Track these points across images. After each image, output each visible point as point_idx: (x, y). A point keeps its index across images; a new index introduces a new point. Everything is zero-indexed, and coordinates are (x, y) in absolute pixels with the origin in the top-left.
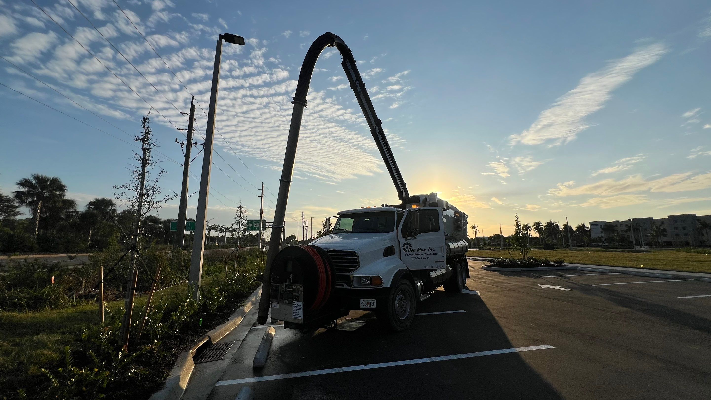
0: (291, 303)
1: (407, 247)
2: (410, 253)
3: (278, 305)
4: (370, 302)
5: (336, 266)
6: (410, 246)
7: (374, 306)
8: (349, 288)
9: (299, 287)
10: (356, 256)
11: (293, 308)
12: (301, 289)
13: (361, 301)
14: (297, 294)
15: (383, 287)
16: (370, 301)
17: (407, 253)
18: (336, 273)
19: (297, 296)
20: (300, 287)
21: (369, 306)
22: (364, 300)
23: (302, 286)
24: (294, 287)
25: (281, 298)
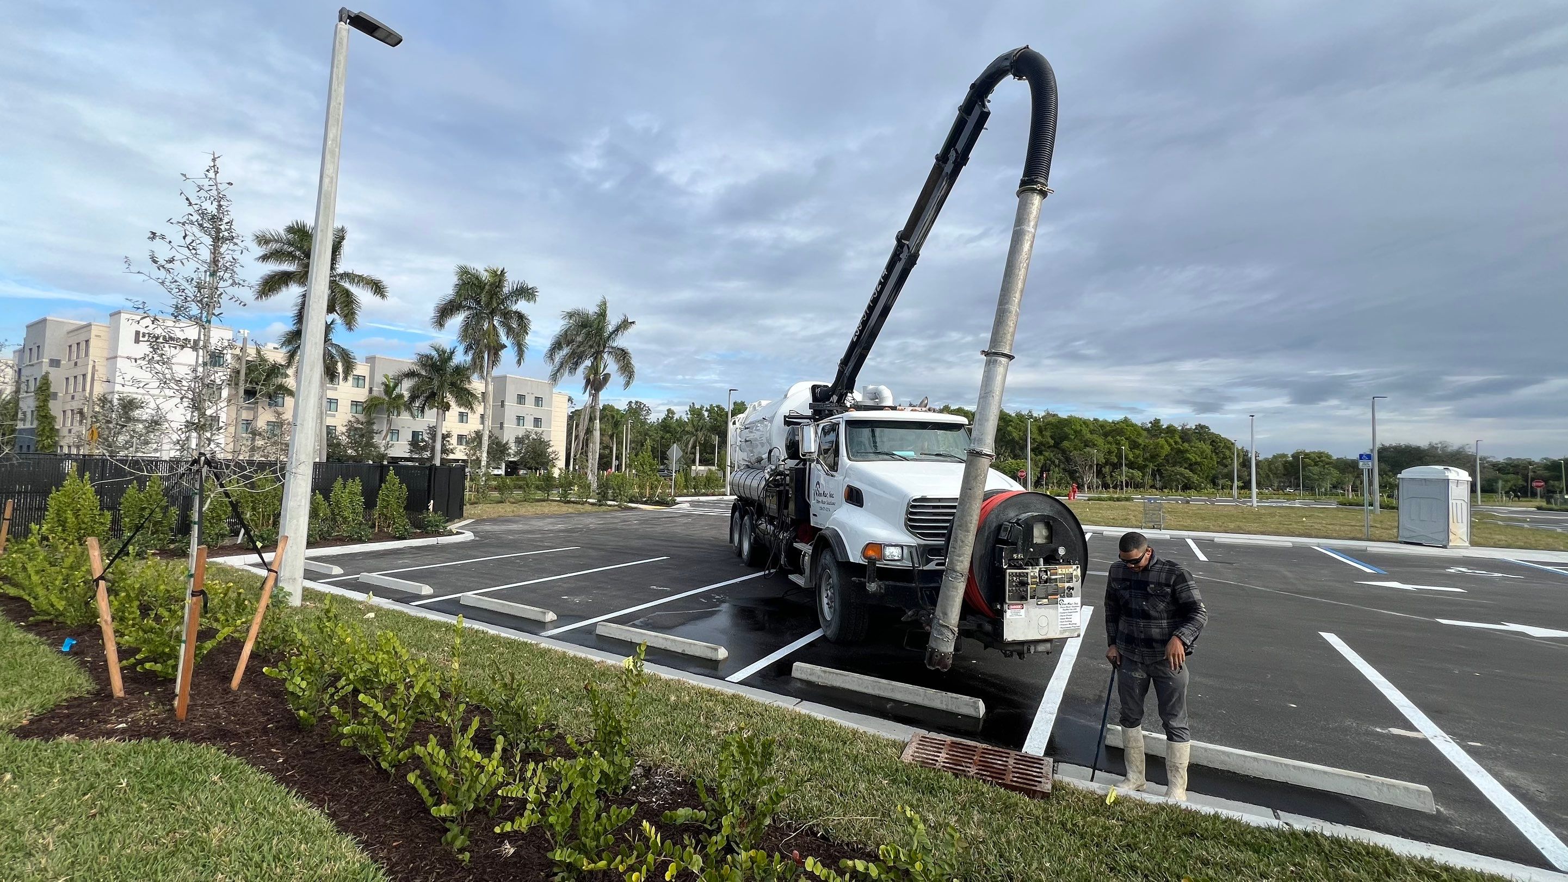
0: (1055, 604)
3: (1023, 611)
9: (1071, 570)
11: (1060, 610)
12: (1075, 573)
14: (1067, 585)
19: (1070, 588)
20: (1075, 570)
23: (1077, 567)
24: (1059, 571)
25: (1032, 597)
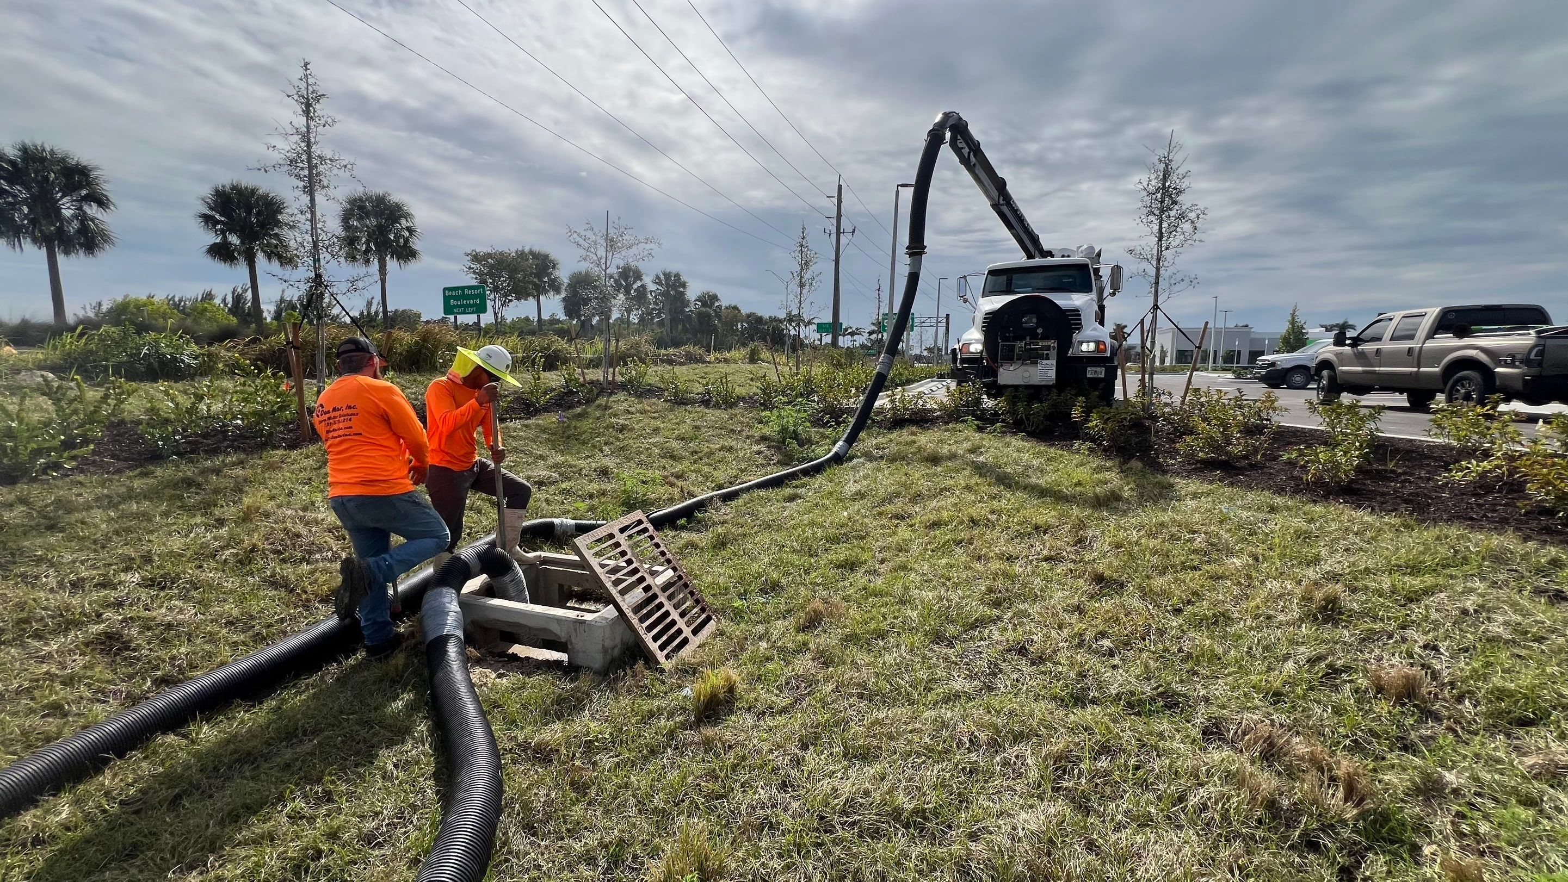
4: (1097, 371)
7: (1103, 376)
10: (1080, 316)
13: (1089, 369)
15: (1106, 355)
16: (1098, 369)
21: (1097, 375)
22: (1092, 368)
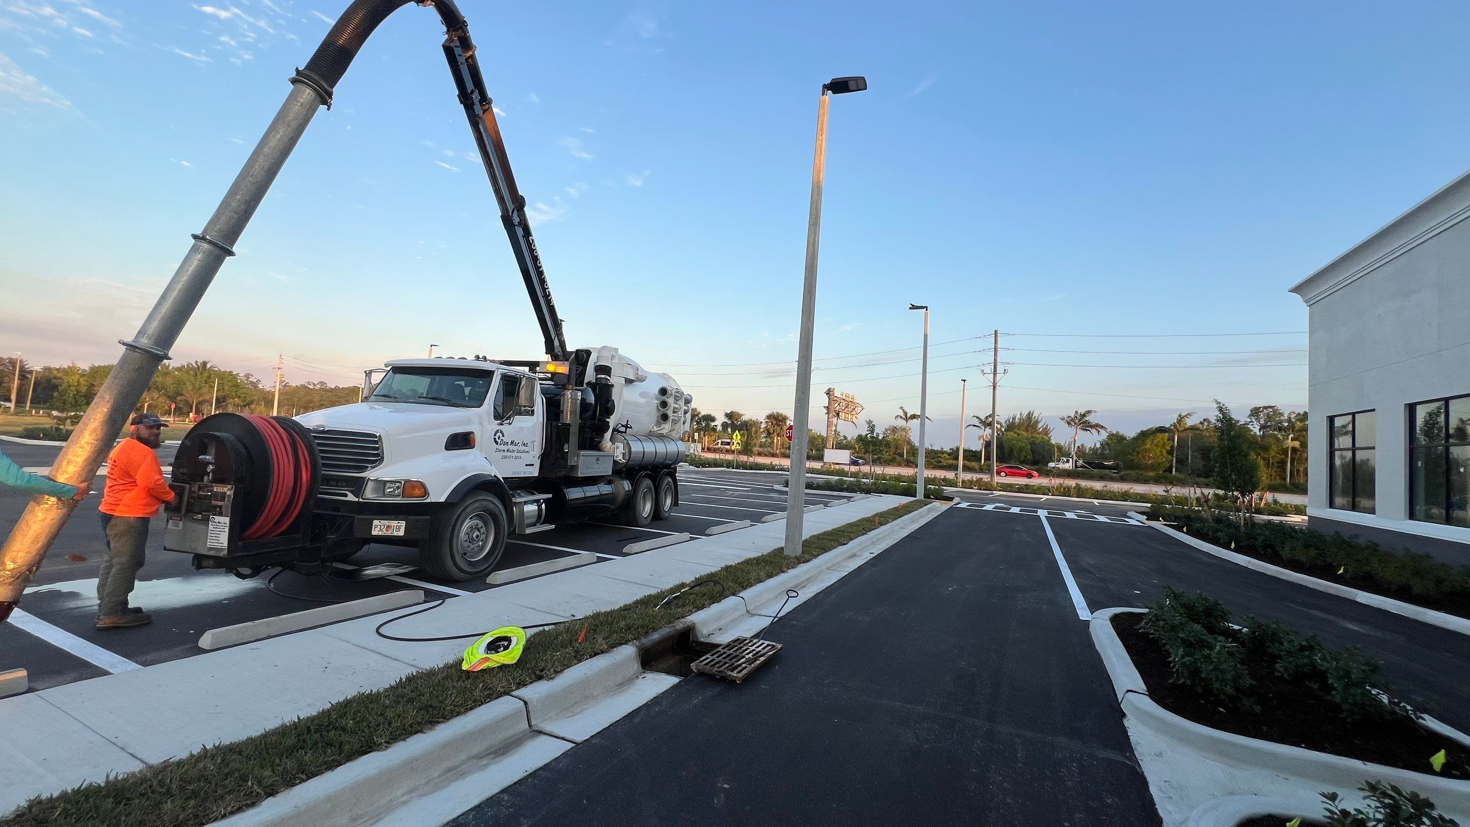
0: (206, 521)
1: (499, 437)
2: (502, 447)
3: (181, 524)
4: (393, 525)
5: (323, 458)
6: (503, 436)
7: (401, 533)
8: (357, 500)
9: (225, 489)
10: (376, 442)
11: (211, 527)
12: (228, 493)
13: (376, 522)
14: (220, 503)
15: (428, 500)
16: (394, 523)
17: (499, 447)
18: (323, 472)
19: (221, 507)
20: (228, 490)
21: (389, 532)
22: (382, 521)
23: (232, 488)
24: (215, 489)
25: (188, 511)
